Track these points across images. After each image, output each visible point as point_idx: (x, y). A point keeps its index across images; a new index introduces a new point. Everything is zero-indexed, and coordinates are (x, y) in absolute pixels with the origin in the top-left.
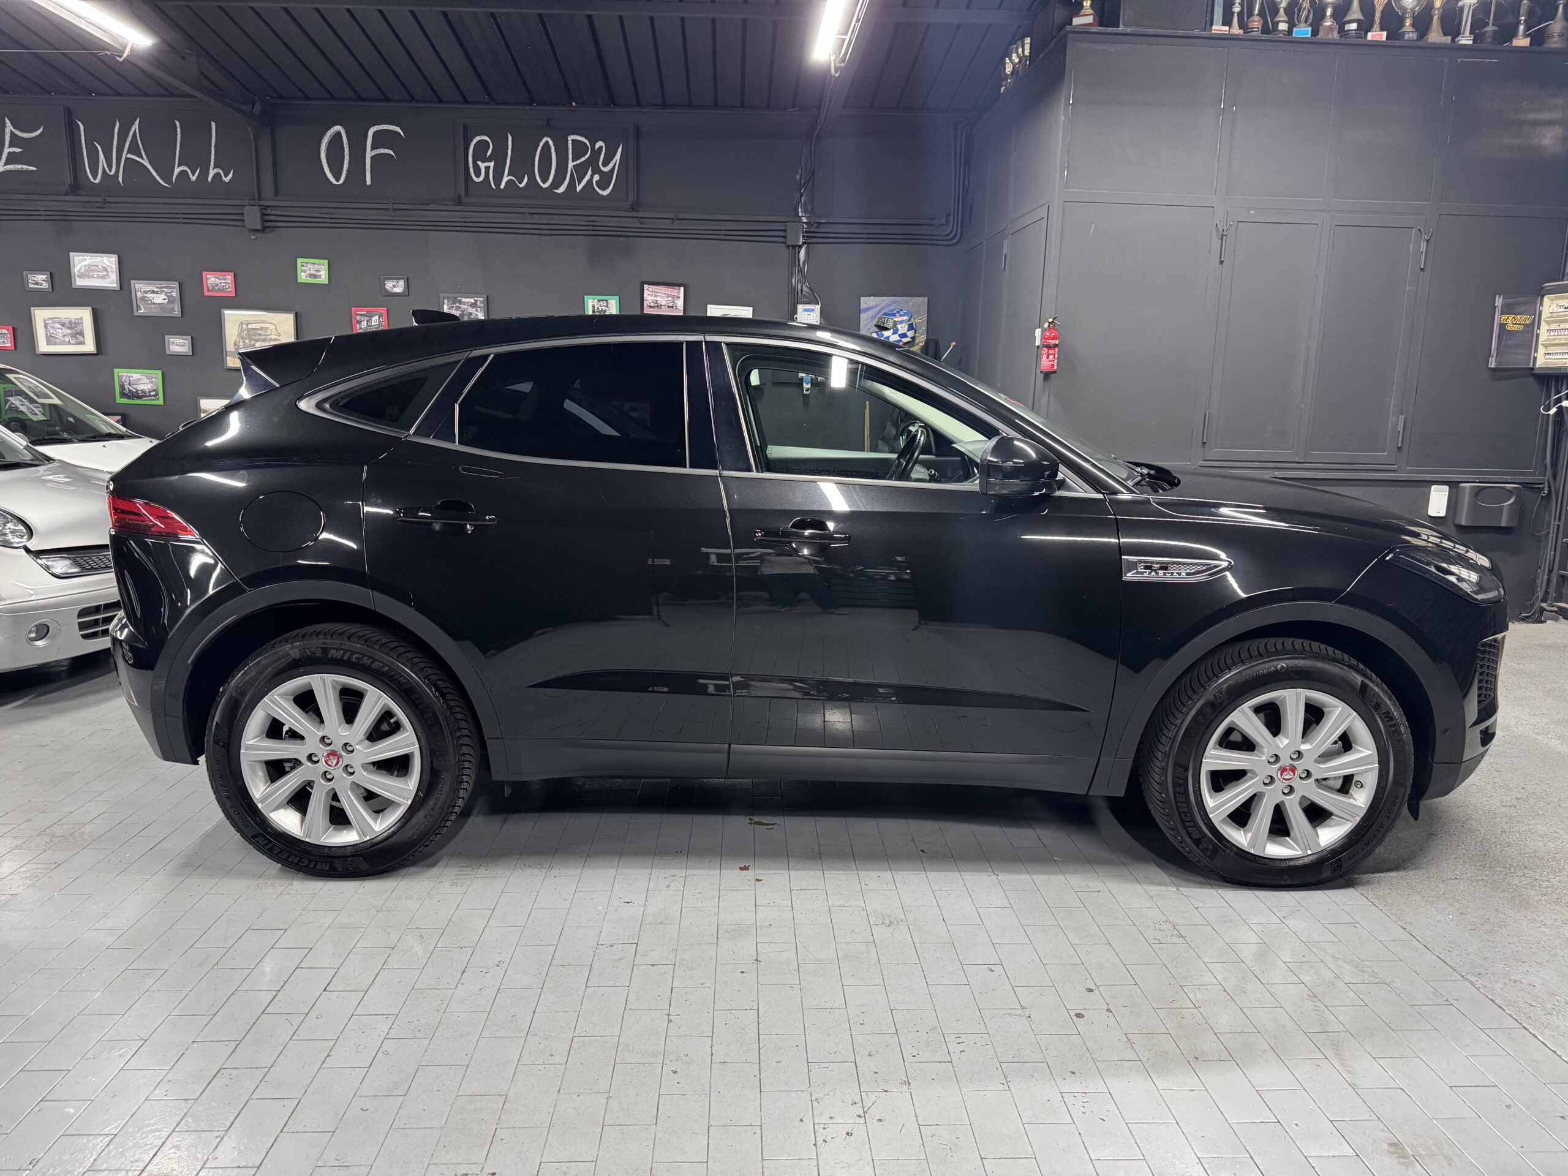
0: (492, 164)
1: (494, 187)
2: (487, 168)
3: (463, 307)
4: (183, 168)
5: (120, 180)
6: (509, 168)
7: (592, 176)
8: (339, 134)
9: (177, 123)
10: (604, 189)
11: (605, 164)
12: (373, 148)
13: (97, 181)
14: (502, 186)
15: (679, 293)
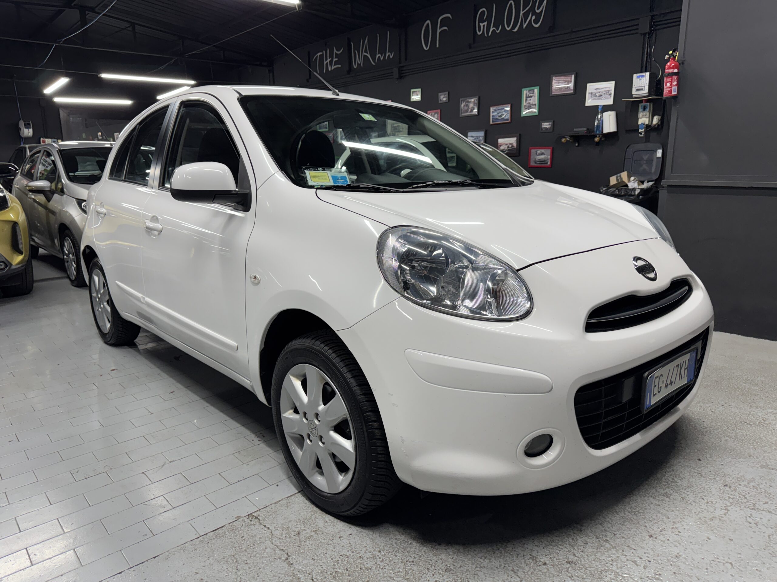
0: (486, 23)
1: (486, 35)
2: (484, 26)
3: (469, 104)
4: (379, 55)
5: (362, 65)
6: (494, 24)
7: (531, 17)
8: (428, 24)
9: (378, 35)
10: (536, 23)
11: (538, 9)
12: (440, 28)
13: (355, 67)
14: (490, 34)
15: (571, 79)
